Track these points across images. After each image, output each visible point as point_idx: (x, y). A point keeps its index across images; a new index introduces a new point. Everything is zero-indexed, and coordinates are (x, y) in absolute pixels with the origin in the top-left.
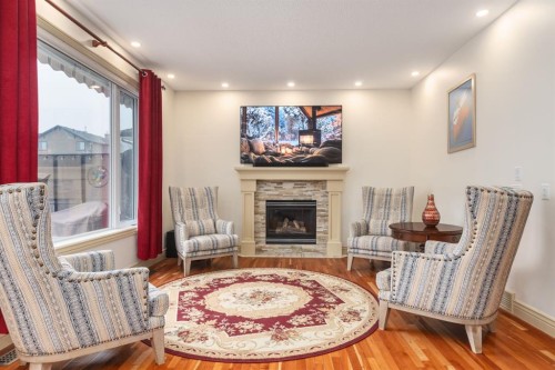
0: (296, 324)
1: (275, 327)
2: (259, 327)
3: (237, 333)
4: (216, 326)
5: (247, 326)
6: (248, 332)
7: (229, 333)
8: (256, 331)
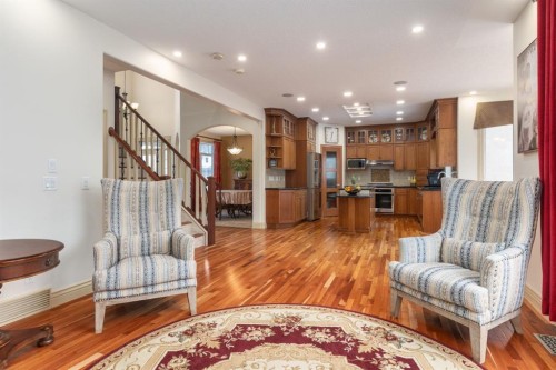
0: (268, 330)
1: (291, 330)
2: (308, 333)
3: (333, 330)
4: (357, 342)
5: (321, 337)
6: (321, 329)
7: (341, 330)
8: (314, 328)
